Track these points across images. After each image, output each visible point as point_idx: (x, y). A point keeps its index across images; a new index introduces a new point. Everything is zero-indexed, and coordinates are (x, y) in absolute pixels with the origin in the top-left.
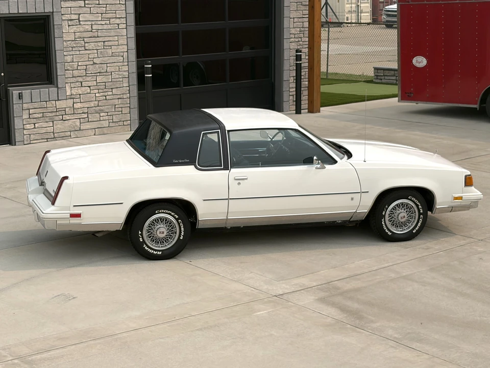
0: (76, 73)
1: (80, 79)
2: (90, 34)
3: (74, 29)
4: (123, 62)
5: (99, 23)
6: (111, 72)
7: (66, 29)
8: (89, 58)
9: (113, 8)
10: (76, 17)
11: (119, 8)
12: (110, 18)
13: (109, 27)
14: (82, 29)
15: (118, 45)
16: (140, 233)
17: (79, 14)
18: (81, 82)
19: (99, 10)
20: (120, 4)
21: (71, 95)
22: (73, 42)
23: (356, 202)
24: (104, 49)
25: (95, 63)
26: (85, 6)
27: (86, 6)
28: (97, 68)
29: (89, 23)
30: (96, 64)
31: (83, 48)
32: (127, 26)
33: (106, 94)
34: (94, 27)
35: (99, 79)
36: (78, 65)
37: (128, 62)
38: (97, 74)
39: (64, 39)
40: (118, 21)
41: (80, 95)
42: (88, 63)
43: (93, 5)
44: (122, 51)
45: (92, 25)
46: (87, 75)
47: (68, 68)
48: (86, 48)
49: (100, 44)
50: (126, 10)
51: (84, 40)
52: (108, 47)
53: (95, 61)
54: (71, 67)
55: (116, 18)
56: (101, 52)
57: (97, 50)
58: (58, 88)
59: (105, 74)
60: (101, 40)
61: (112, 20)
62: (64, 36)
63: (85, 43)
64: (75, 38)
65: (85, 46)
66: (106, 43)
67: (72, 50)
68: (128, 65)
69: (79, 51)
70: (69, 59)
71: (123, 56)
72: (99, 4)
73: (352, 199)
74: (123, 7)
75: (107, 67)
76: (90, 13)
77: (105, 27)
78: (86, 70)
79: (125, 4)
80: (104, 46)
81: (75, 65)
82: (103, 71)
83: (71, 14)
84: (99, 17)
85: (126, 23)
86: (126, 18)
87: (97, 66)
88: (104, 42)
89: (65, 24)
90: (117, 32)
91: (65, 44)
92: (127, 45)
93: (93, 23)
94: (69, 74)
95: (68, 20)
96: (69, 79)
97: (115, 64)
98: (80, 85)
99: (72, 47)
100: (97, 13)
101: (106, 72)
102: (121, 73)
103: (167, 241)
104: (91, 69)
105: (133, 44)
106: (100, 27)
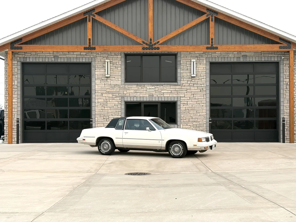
0: (185, 121)
1: (187, 123)
2: (191, 108)
3: (185, 106)
4: (204, 118)
6: (199, 121)
7: (182, 106)
8: (190, 116)
9: (201, 100)
10: (186, 102)
11: (203, 100)
13: (199, 106)
14: (188, 107)
15: (202, 112)
19: (195, 100)
22: (184, 111)
23: (160, 143)
25: (192, 118)
27: (190, 99)
28: (193, 120)
32: (206, 106)
33: (197, 129)
35: (194, 123)
37: (206, 118)
40: (202, 104)
41: (186, 128)
42: (190, 118)
43: (193, 99)
44: (204, 114)
45: (192, 105)
46: (189, 122)
47: (182, 119)
49: (195, 112)
51: (189, 110)
52: (198, 113)
53: (193, 117)
56: (195, 114)
58: (178, 125)
59: (196, 122)
60: (195, 110)
61: (200, 104)
62: (181, 108)
64: (185, 109)
65: (189, 112)
66: (197, 111)
67: (184, 113)
69: (187, 113)
70: (182, 116)
71: (204, 116)
72: (195, 98)
73: (159, 142)
74: (205, 100)
75: (197, 119)
76: (192, 101)
77: (197, 106)
78: (189, 120)
81: (185, 118)
83: (184, 101)
84: (195, 103)
86: (206, 103)
89: (182, 105)
90: (202, 108)
91: (181, 111)
92: (206, 112)
94: (182, 121)
95: (183, 103)
96: (182, 123)
97: (201, 119)
98: (186, 125)
102: (203, 122)
103: (107, 149)
104: (191, 120)
105: (208, 112)
106: (195, 106)
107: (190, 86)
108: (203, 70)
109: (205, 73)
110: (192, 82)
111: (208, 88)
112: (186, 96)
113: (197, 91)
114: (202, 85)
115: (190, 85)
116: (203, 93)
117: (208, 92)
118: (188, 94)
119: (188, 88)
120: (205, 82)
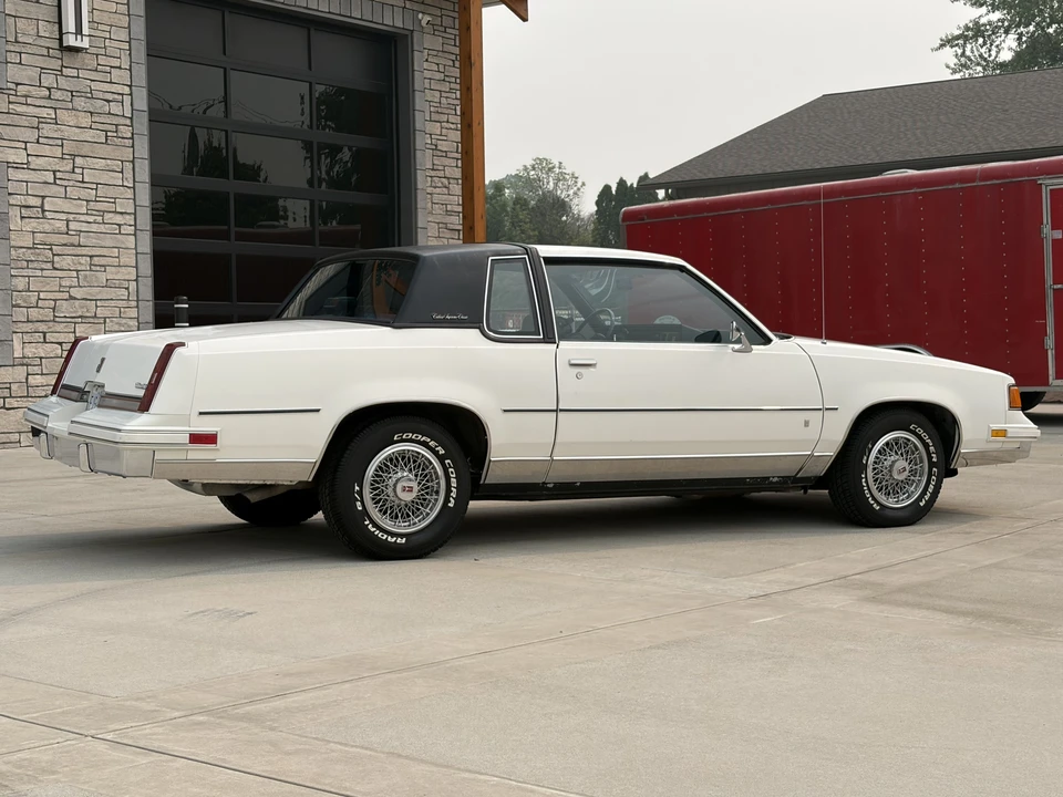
0: (34, 313)
1: (42, 327)
2: (65, 239)
3: (32, 224)
4: (128, 300)
5: (83, 218)
6: (105, 318)
7: (15, 223)
8: (60, 286)
9: (112, 192)
10: (36, 202)
11: (122, 194)
12: (104, 212)
13: (102, 228)
14: (47, 228)
15: (119, 266)
16: (357, 488)
17: (43, 197)
18: (45, 333)
19: (84, 194)
20: (123, 186)
21: (24, 357)
22: (29, 251)
24: (91, 270)
25: (72, 298)
26: (55, 183)
27: (58, 182)
28: (77, 308)
29: (64, 217)
30: (75, 299)
31: (49, 266)
32: (136, 229)
34: (73, 226)
35: (80, 330)
36: (39, 299)
37: (138, 301)
38: (76, 320)
39: (13, 243)
40: (118, 219)
41: (41, 358)
42: (58, 296)
43: (71, 183)
44: (127, 278)
45: (68, 221)
46: (57, 319)
47: (19, 302)
48: (56, 266)
49: (83, 260)
50: (134, 199)
51: (51, 249)
52: (98, 268)
53: (74, 292)
54: (25, 301)
55: (115, 212)
56: (86, 276)
57: (77, 271)
59: (91, 320)
60: (84, 253)
61: (107, 216)
62: (13, 237)
63: (54, 255)
64: (34, 244)
65: (53, 262)
66: (95, 258)
67: (28, 268)
68: (137, 307)
69: (42, 270)
70: (20, 283)
71: (127, 289)
72: (83, 182)
73: (807, 424)
74: (129, 193)
75: (97, 306)
76: (66, 198)
77: (94, 228)
78: (54, 309)
79: (134, 188)
80: (91, 265)
81: (33, 297)
82: (88, 315)
83: (28, 195)
84: (82, 206)
85: (135, 225)
86: (135, 214)
87: (77, 302)
88: (91, 257)
89: (15, 213)
90: (118, 241)
91: (13, 252)
92: (137, 267)
93: (71, 217)
94: (20, 314)
95: (21, 206)
96: (20, 325)
97: (113, 303)
98: (42, 340)
99: (28, 261)
100: (79, 199)
101: (95, 316)
102: (124, 321)
103: (417, 511)
104: (65, 308)
105: (147, 268)
106: (84, 227)
107: (53, 104)
108: (116, 19)
109: (124, 35)
110: (63, 82)
111: (142, 125)
112: (35, 163)
113: (88, 135)
114: (115, 108)
115: (57, 95)
116: (118, 154)
117: (143, 148)
118: (47, 150)
119: (44, 113)
120: (127, 90)
